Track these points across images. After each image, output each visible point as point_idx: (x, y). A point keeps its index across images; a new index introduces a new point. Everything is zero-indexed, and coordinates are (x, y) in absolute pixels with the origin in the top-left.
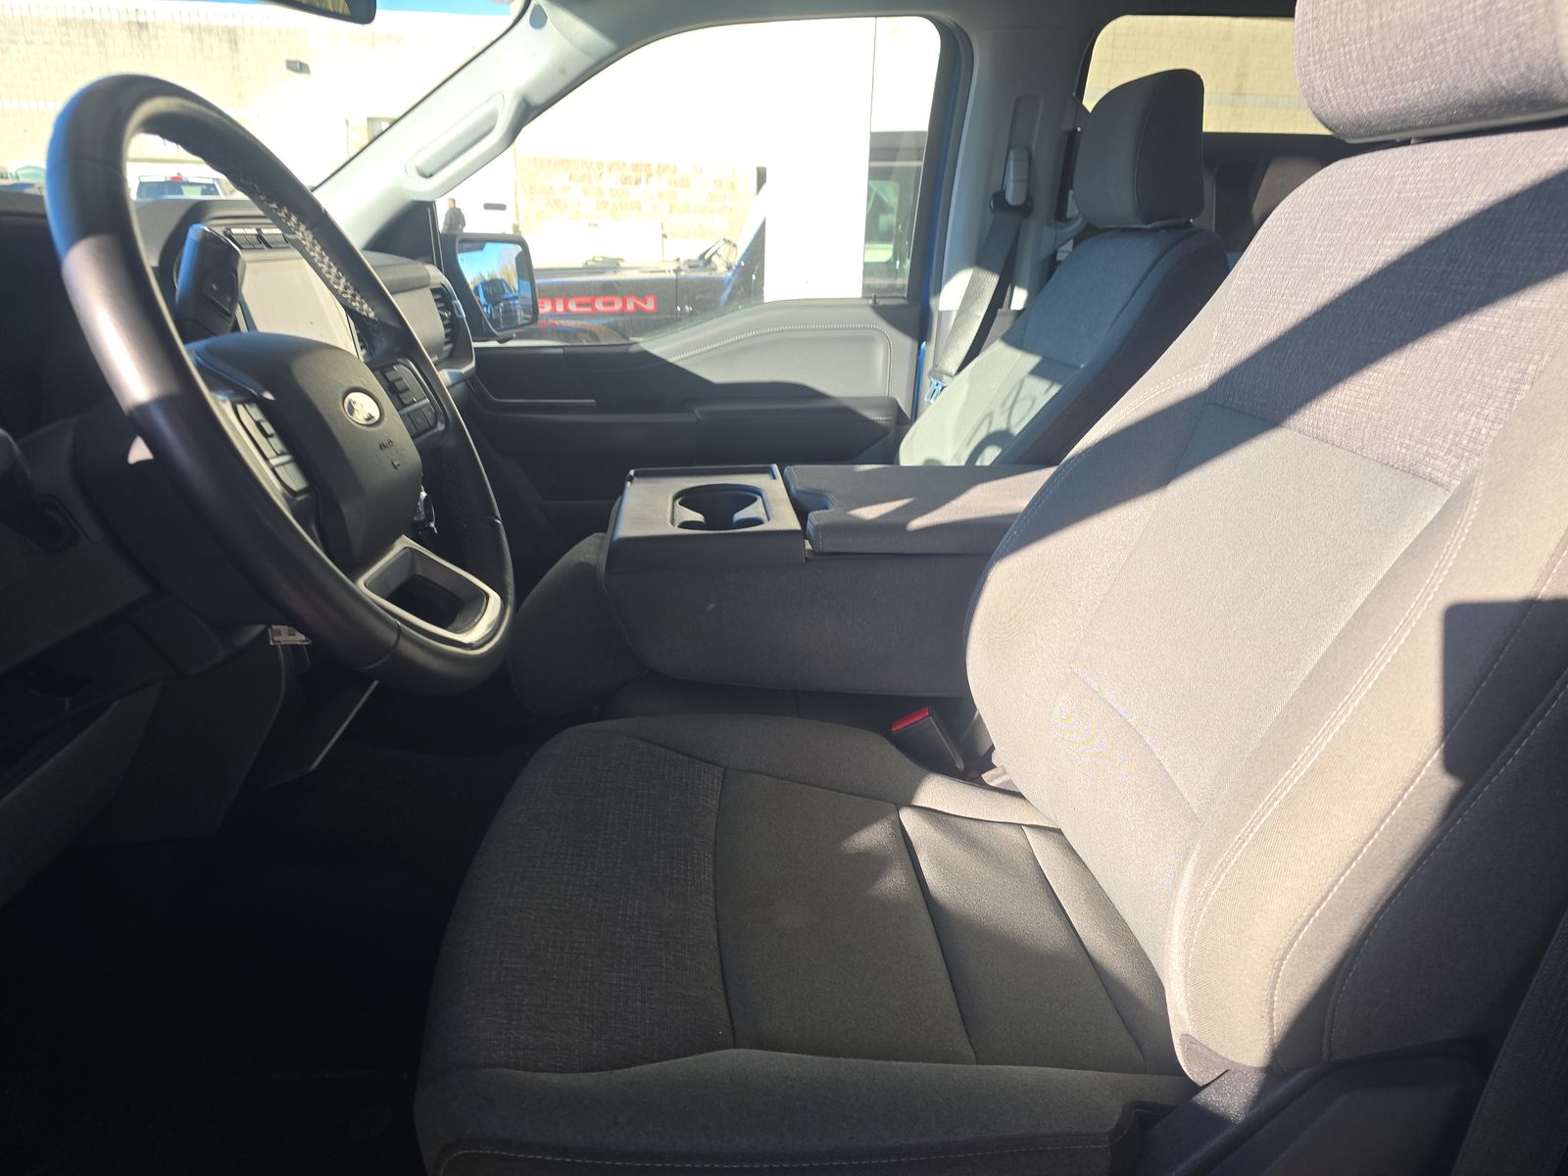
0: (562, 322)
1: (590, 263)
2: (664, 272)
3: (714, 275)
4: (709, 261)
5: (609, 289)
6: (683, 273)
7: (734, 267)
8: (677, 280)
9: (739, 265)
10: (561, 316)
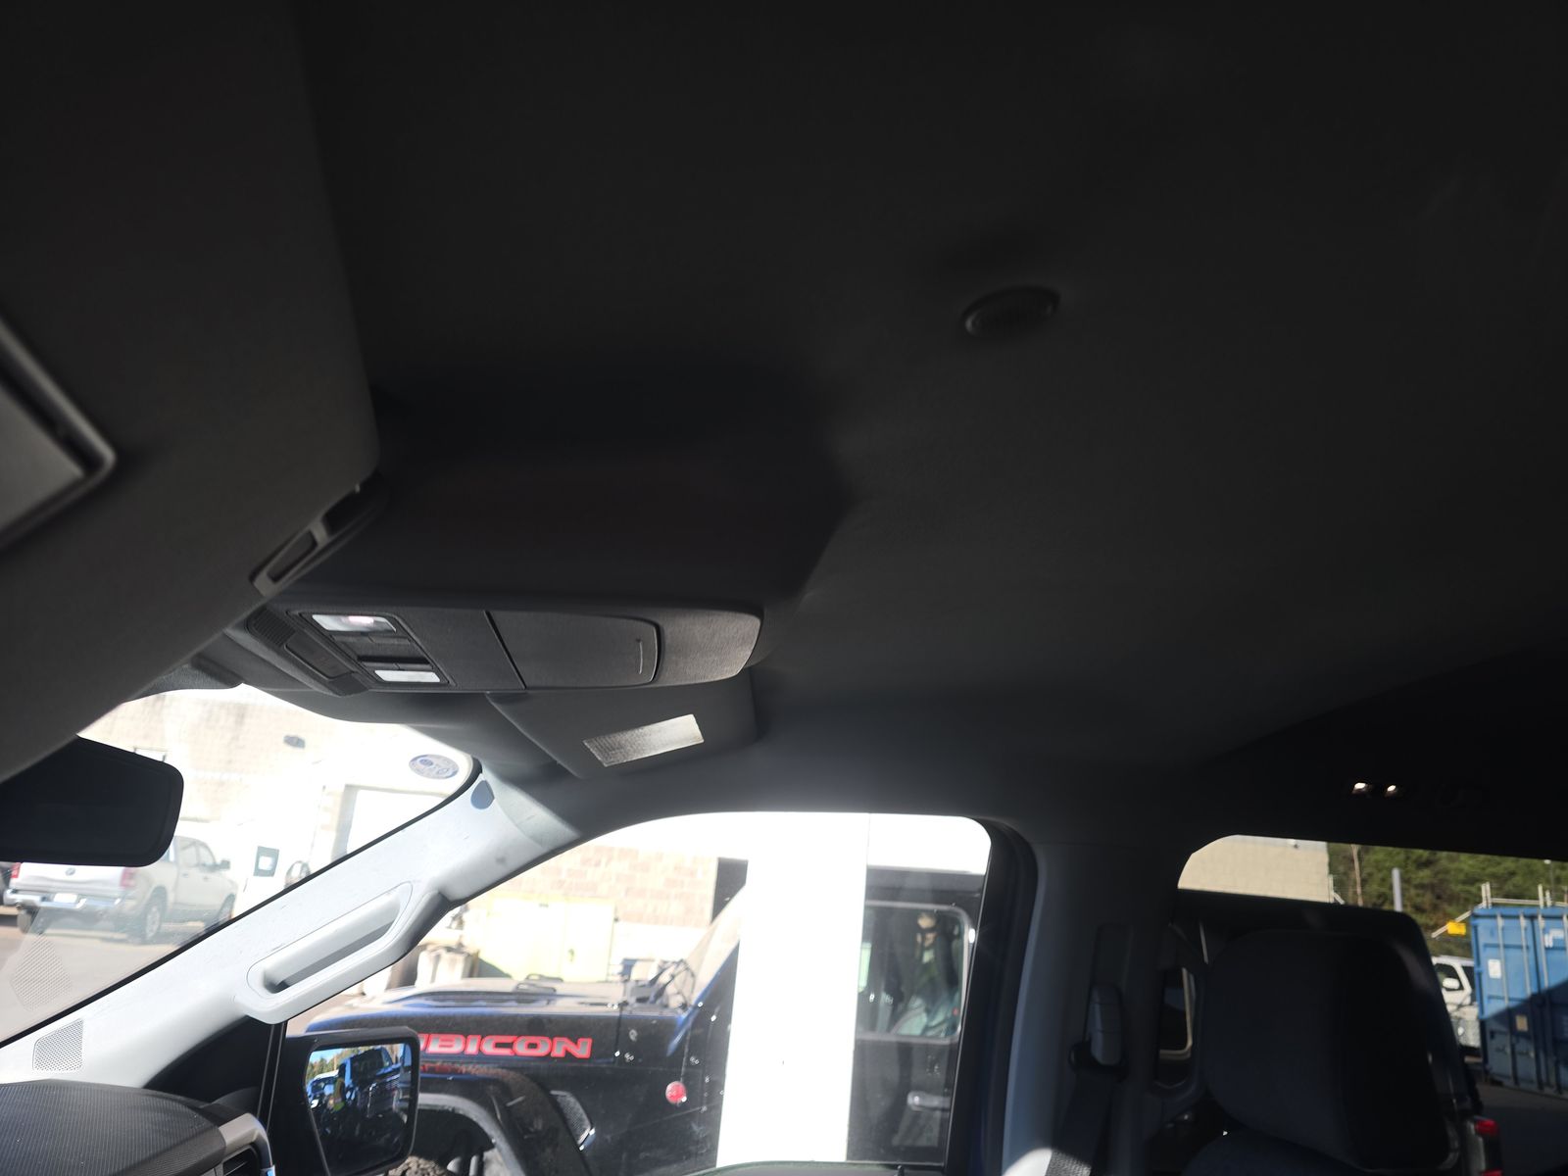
0: (470, 1068)
1: (522, 987)
2: (605, 1005)
3: (667, 1013)
4: (661, 992)
5: (538, 1026)
6: (628, 1008)
7: (690, 1009)
8: (620, 1019)
9: (696, 1007)
10: (471, 1059)
